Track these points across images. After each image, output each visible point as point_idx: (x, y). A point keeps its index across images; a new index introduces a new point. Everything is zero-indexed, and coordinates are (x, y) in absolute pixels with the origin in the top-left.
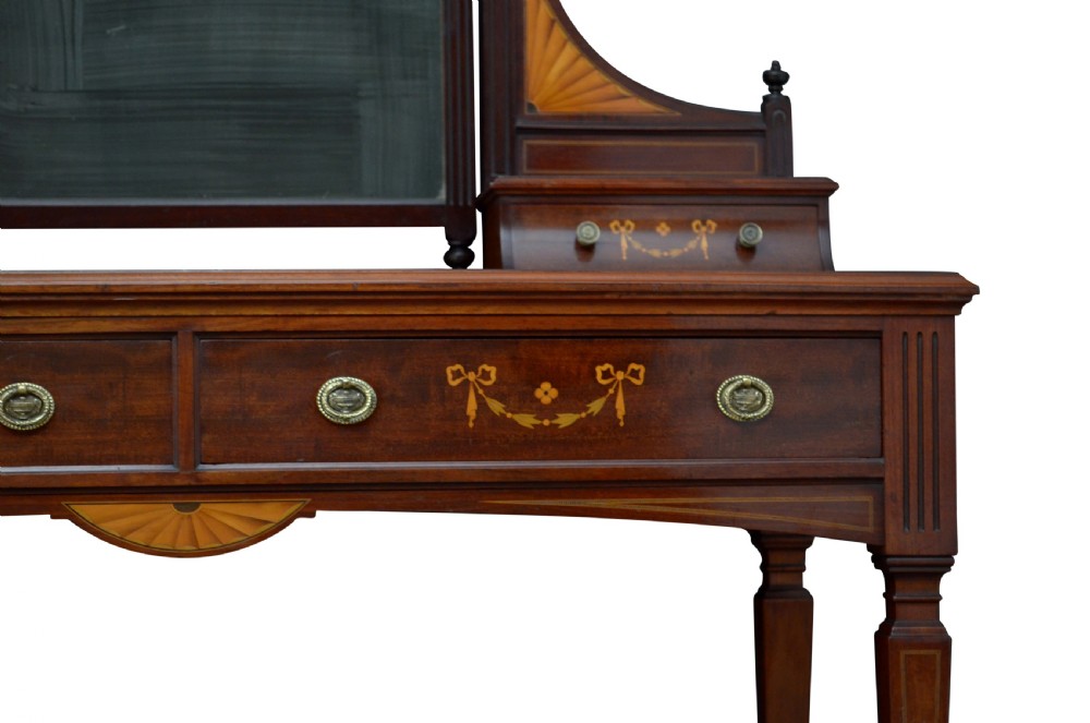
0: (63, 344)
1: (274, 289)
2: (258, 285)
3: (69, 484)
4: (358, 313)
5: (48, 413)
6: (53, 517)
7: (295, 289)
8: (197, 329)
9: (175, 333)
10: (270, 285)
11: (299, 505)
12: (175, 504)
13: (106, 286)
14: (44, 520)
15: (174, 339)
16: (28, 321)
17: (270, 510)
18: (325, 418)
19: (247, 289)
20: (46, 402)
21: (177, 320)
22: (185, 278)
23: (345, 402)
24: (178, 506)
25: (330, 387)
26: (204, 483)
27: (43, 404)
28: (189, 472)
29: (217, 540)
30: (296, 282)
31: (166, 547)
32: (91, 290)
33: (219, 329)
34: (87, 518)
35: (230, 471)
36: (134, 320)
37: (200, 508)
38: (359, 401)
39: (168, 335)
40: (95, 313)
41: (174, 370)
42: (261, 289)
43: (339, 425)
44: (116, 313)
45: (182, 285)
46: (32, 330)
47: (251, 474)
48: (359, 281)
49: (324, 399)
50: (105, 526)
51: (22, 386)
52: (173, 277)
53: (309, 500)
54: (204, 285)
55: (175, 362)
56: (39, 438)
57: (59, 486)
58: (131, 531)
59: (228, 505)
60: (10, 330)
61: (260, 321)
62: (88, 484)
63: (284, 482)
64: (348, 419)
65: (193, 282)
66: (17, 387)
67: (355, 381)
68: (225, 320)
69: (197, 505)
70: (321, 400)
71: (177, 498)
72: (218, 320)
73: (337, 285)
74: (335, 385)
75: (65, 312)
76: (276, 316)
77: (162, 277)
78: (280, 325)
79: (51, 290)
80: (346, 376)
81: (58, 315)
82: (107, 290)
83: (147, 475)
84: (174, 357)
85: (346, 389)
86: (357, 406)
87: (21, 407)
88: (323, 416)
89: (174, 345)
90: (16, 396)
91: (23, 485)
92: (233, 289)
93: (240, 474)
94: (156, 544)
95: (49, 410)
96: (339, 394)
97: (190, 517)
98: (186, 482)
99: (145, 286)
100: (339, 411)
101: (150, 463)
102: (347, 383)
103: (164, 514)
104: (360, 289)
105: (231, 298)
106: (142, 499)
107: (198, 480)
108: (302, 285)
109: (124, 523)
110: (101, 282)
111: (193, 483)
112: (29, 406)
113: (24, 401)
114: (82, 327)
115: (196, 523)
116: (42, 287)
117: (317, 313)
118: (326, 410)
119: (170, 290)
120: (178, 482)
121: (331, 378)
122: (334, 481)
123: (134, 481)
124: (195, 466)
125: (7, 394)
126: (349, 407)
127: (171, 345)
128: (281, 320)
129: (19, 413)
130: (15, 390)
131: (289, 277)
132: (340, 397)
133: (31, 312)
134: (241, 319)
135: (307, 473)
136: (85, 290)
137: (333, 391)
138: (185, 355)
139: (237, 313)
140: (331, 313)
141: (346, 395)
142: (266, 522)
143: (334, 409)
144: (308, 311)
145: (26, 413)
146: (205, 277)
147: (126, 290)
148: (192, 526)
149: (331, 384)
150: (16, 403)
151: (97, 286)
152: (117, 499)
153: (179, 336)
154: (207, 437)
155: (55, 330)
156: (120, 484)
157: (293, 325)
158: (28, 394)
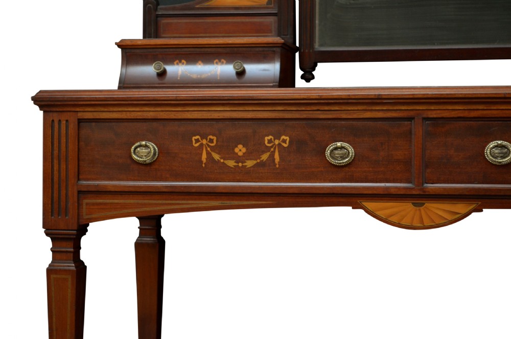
0: (359, 123)
1: (463, 96)
2: (455, 94)
3: (361, 192)
4: (507, 108)
5: (351, 157)
6: (353, 208)
7: (474, 96)
8: (425, 116)
9: (413, 118)
10: (461, 94)
11: (474, 205)
12: (412, 203)
13: (379, 95)
14: (349, 209)
15: (413, 121)
16: (342, 112)
17: (460, 208)
18: (489, 161)
19: (449, 96)
20: (351, 152)
21: (415, 112)
22: (419, 90)
23: (499, 154)
24: (414, 204)
25: (491, 146)
26: (427, 193)
27: (349, 152)
28: (419, 188)
29: (433, 221)
30: (475, 92)
31: (408, 224)
32: (373, 97)
33: (435, 116)
34: (370, 209)
35: (440, 188)
36: (393, 112)
37: (425, 206)
38: (506, 153)
39: (410, 119)
40: (374, 108)
41: (413, 136)
42: (457, 96)
43: (496, 165)
44: (385, 108)
45: (417, 94)
46: (344, 116)
47: (450, 189)
48: (507, 92)
49: (488, 152)
50: (378, 213)
51: (339, 144)
52: (413, 90)
53: (480, 203)
54: (428, 94)
55: (413, 132)
56: (347, 169)
57: (356, 193)
58: (392, 215)
59: (439, 204)
60: (334, 116)
61: (456, 112)
62: (370, 192)
63: (467, 194)
64: (500, 162)
65: (422, 93)
66: (337, 144)
67: (505, 143)
68: (438, 112)
69: (424, 204)
70: (486, 153)
71: (414, 201)
72: (435, 112)
73: (496, 94)
74: (494, 145)
75: (360, 108)
76: (464, 110)
77: (407, 90)
78: (466, 114)
79: (353, 97)
80: (500, 140)
81: (356, 109)
82: (380, 97)
83: (398, 188)
84: (413, 130)
85: (499, 147)
86: (506, 155)
87: (338, 154)
88: (487, 160)
89: (413, 124)
90: (336, 148)
91: (339, 192)
92: (442, 96)
93: (445, 189)
94: (403, 223)
95: (352, 155)
96: (496, 150)
97: (420, 210)
98: (418, 193)
99: (399, 95)
100: (496, 158)
101: (401, 182)
102: (500, 144)
103: (407, 207)
104: (507, 96)
105: (442, 101)
106: (397, 200)
107: (424, 192)
108: (477, 94)
109: (388, 212)
110: (377, 93)
111: (422, 193)
112: (342, 154)
113: (340, 151)
114: (368, 115)
115: (423, 212)
116: (349, 95)
117: (485, 108)
118: (490, 158)
119: (411, 97)
120: (414, 192)
121: (492, 141)
122: (493, 194)
123: (393, 192)
124: (423, 185)
125: (332, 148)
126: (501, 156)
127: (411, 124)
128: (466, 112)
129: (338, 157)
130: (336, 146)
131: (471, 90)
132: (497, 151)
133: (344, 108)
134: (447, 111)
135: (479, 189)
136: (370, 97)
137: (493, 148)
138: (418, 130)
139: (444, 108)
140: (492, 108)
141: (500, 150)
142: (459, 214)
143: (493, 157)
144: (481, 107)
145: (341, 157)
146: (428, 90)
147: (389, 97)
148: (421, 214)
149: (492, 145)
150: (336, 152)
151: (375, 95)
152: (385, 200)
153: (415, 120)
154: (428, 170)
155: (355, 116)
156: (386, 193)
157: (473, 114)
158: (342, 148)
